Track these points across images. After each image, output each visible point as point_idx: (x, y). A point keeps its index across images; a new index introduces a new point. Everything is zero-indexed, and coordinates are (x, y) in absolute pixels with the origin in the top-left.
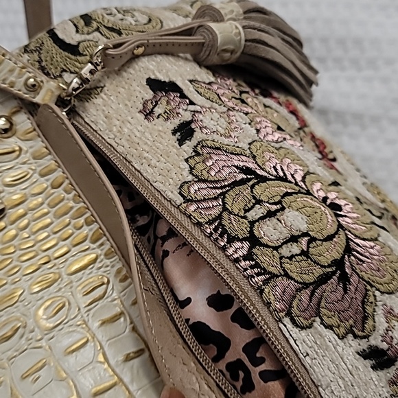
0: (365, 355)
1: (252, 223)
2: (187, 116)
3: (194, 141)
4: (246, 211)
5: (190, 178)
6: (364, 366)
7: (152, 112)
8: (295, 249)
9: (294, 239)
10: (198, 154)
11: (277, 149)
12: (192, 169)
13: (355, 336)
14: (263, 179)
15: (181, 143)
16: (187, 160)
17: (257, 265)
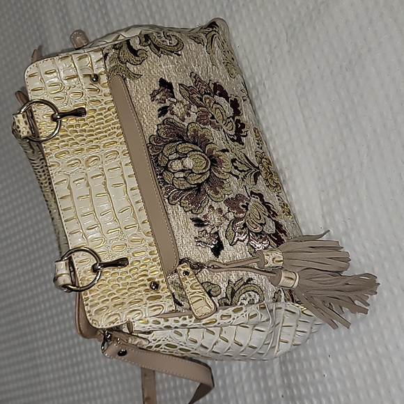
0: (193, 220)
1: (169, 160)
2: (168, 103)
3: (165, 117)
4: (170, 155)
5: (155, 134)
6: (192, 224)
7: (155, 96)
8: (182, 175)
9: (183, 171)
10: (164, 124)
11: (202, 129)
12: (158, 130)
13: (192, 212)
14: (185, 142)
15: (159, 116)
16: (158, 125)
17: (163, 178)
